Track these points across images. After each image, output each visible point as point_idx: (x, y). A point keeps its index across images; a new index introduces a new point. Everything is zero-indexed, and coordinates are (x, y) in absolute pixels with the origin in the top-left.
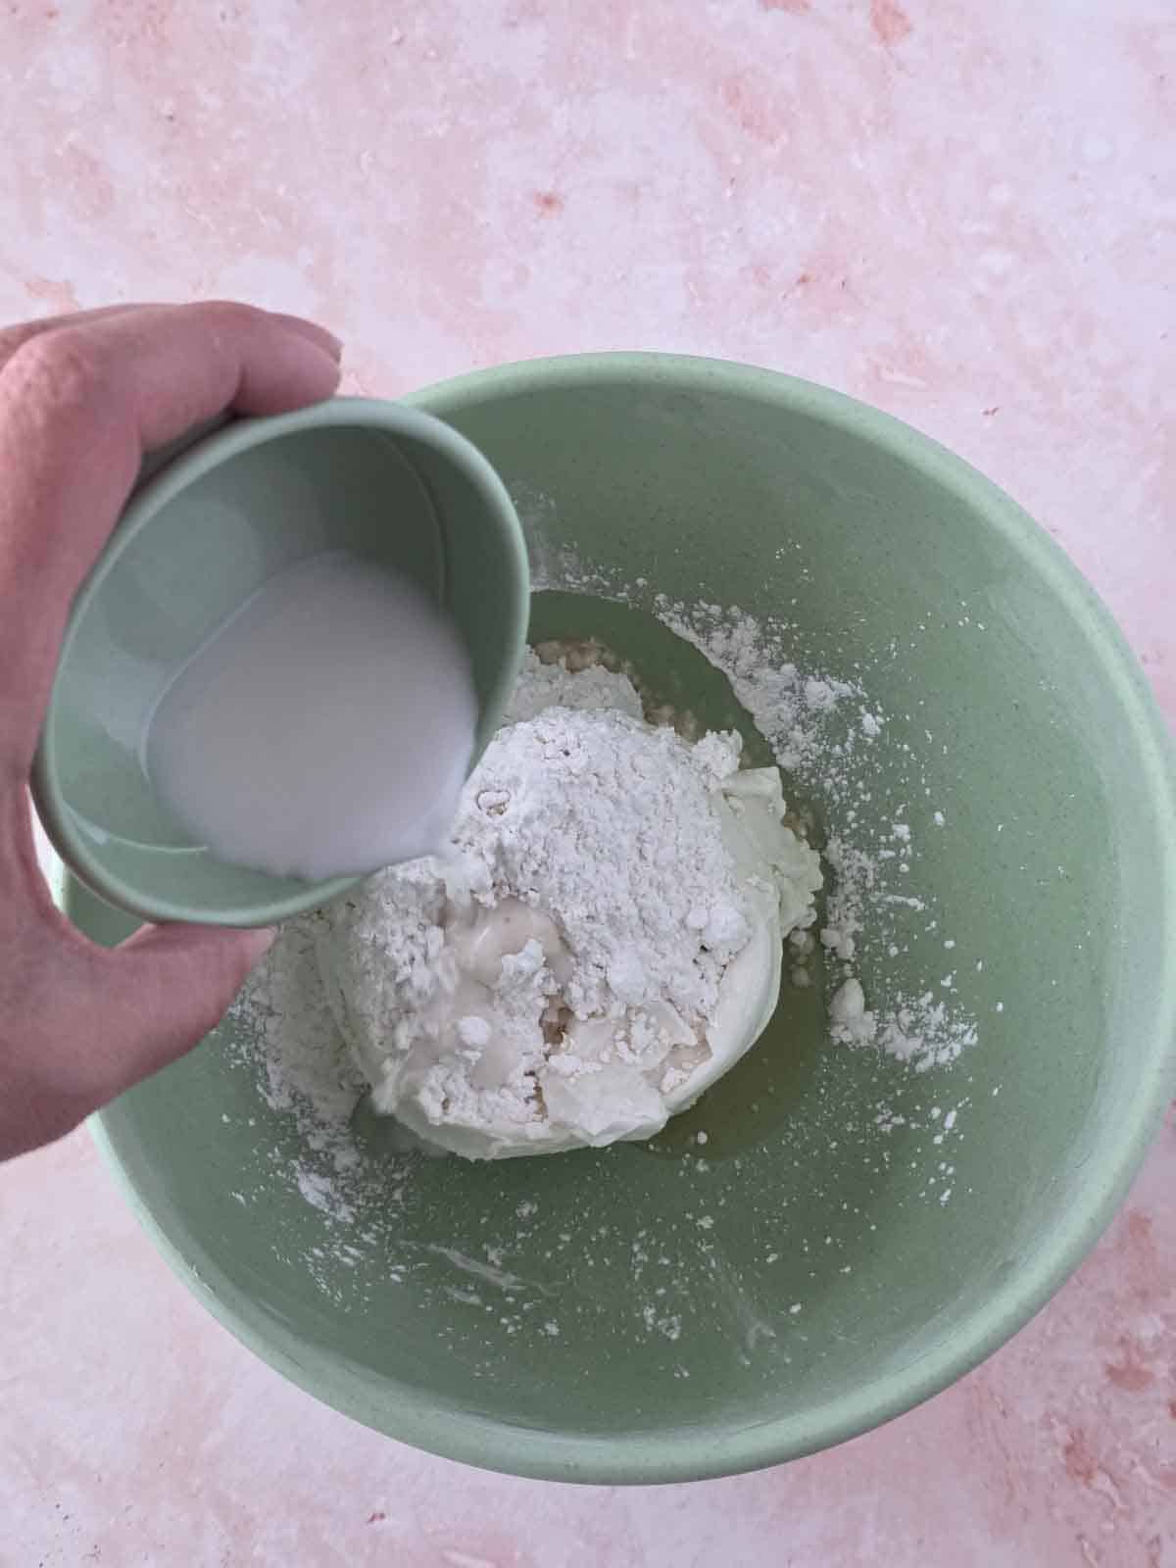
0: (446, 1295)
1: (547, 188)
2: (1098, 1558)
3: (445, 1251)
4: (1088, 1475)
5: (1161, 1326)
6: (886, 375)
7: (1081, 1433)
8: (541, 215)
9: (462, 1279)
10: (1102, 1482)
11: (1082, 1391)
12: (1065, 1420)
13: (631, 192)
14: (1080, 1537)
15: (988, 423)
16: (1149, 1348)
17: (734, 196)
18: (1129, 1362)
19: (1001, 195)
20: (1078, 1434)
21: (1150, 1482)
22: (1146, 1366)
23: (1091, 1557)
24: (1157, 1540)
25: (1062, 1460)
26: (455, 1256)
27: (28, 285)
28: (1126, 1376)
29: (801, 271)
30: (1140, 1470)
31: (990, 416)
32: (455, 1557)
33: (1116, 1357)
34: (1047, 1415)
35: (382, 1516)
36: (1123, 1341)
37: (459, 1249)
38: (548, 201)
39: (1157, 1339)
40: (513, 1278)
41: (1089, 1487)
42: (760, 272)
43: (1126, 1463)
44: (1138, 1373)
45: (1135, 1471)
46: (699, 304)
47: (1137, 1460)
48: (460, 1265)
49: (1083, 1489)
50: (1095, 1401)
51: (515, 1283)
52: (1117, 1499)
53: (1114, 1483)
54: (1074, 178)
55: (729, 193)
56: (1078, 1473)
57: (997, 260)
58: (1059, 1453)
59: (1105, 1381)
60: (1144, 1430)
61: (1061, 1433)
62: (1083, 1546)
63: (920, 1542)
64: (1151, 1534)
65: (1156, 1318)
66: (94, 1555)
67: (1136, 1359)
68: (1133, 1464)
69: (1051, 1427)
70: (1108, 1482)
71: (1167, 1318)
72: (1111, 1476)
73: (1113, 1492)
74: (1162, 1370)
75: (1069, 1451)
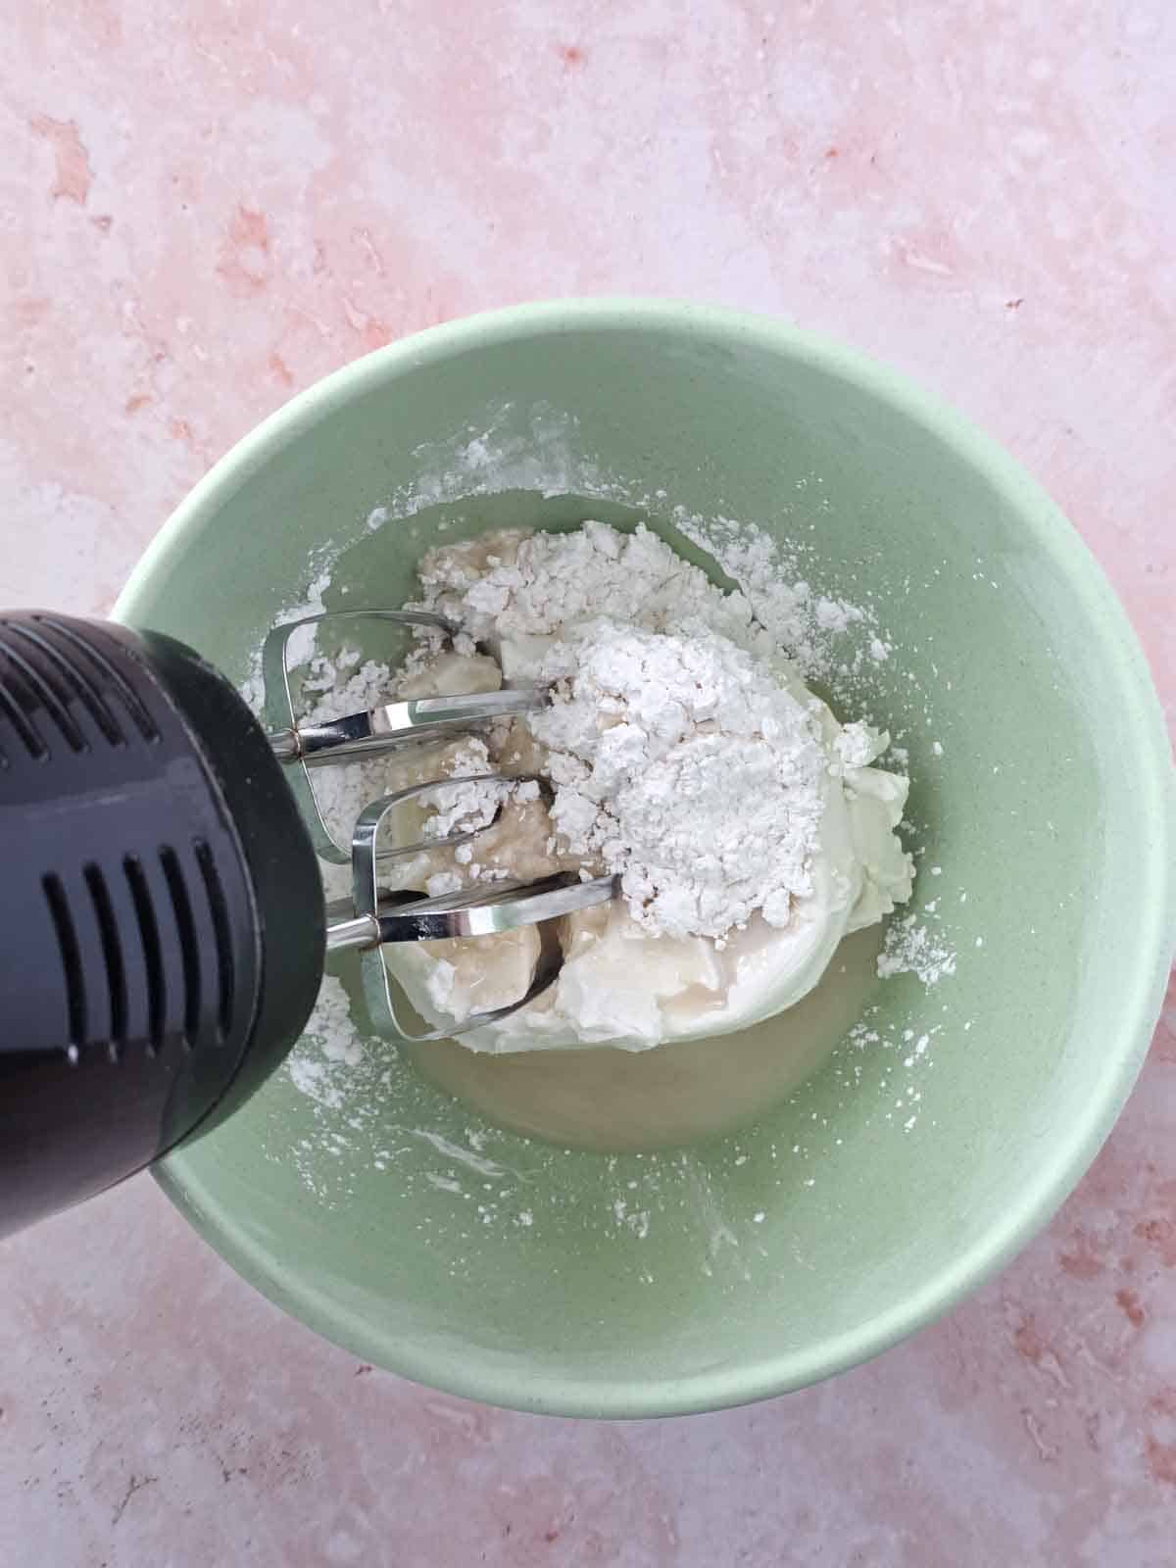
0: (428, 1182)
1: (572, 40)
2: (1039, 1431)
3: (429, 1135)
4: (1035, 1356)
5: (1116, 1221)
6: (911, 259)
7: (1032, 1316)
8: (565, 71)
9: (444, 1164)
10: (1049, 1362)
11: (1036, 1277)
12: (1018, 1304)
13: (659, 50)
14: (1024, 1412)
15: (1012, 314)
16: (1102, 1240)
17: (765, 60)
18: (1082, 1253)
19: (1041, 70)
20: (1030, 1318)
21: (1092, 1362)
22: (1097, 1257)
23: (1035, 1432)
24: (1096, 1417)
25: (1013, 1341)
26: (438, 1141)
27: (32, 124)
28: (1078, 1266)
29: (830, 143)
30: (1085, 1353)
31: (1014, 309)
32: (437, 1410)
33: (1070, 1248)
34: (1002, 1299)
35: (369, 1369)
36: (1078, 1234)
37: (440, 1134)
38: (573, 55)
39: (1110, 1232)
40: (492, 1165)
41: (1037, 1365)
42: (789, 143)
43: (1071, 1344)
44: (1091, 1263)
45: (1080, 1353)
46: (723, 173)
47: (1082, 1343)
48: (443, 1149)
49: (1031, 1368)
50: (1047, 1287)
51: (495, 1170)
52: (1061, 1378)
53: (1060, 1363)
54: (1117, 54)
55: (760, 55)
56: (1026, 1353)
57: (1032, 141)
58: (1010, 1335)
59: (1059, 1269)
60: (1091, 1316)
61: (1013, 1316)
62: (1026, 1421)
63: (875, 1410)
64: (1090, 1411)
65: (1111, 1213)
66: (94, 1396)
67: (1089, 1250)
68: (1079, 1347)
69: (1004, 1310)
70: (1055, 1363)
71: (1120, 1213)
72: (1058, 1357)
73: (1059, 1372)
74: (1113, 1260)
75: (1019, 1332)
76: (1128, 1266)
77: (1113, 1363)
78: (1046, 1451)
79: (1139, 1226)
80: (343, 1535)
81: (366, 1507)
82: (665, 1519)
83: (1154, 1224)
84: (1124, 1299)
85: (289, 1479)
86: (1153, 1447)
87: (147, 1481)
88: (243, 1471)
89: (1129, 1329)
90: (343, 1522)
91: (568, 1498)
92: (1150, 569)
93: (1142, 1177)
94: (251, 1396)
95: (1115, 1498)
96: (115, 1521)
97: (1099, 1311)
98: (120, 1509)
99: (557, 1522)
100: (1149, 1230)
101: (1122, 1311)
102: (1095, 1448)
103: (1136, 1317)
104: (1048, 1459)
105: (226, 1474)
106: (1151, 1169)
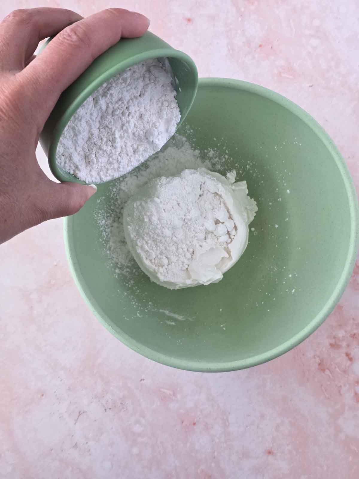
0: (166, 323)
1: (189, 16)
2: (326, 391)
3: (164, 311)
4: (323, 370)
5: (344, 333)
6: (282, 74)
8: (187, 24)
9: (170, 318)
10: (327, 372)
11: (324, 349)
12: (318, 357)
13: (212, 18)
14: (321, 386)
15: (310, 89)
16: (341, 339)
17: (242, 20)
18: (335, 342)
19: (317, 23)
20: (322, 360)
21: (340, 372)
22: (340, 343)
23: (324, 391)
24: (341, 386)
25: (318, 367)
26: (167, 312)
28: (334, 346)
29: (260, 43)
30: (337, 369)
31: (311, 87)
32: (163, 390)
33: (333, 341)
34: (314, 356)
35: (144, 380)
36: (334, 338)
37: (167, 310)
38: (189, 20)
39: (343, 337)
40: (182, 317)
42: (248, 43)
44: (338, 345)
46: (231, 52)
47: (336, 366)
48: (168, 314)
49: (323, 374)
50: (327, 352)
52: (331, 376)
54: (337, 18)
55: (240, 19)
56: (321, 370)
57: (314, 42)
58: (317, 365)
59: (330, 347)
60: (338, 359)
61: (318, 360)
62: (322, 388)
63: (281, 387)
64: (339, 385)
65: (343, 331)
66: (68, 390)
67: (337, 342)
68: (335, 368)
69: (315, 358)
71: (346, 332)
72: (330, 371)
73: (330, 374)
74: (344, 344)
75: (320, 364)
76: (348, 346)
77: (345, 372)
78: (327, 396)
79: (351, 335)
80: (138, 425)
81: (144, 417)
82: (225, 418)
83: (355, 334)
84: (347, 355)
85: (123, 410)
86: (356, 394)
87: (84, 412)
88: (110, 409)
89: (349, 363)
90: (138, 422)
91: (199, 413)
92: (349, 158)
93: (351, 321)
94: (112, 388)
95: (347, 408)
96: (75, 424)
97: (340, 358)
98: (76, 421)
99: (196, 420)
100: (353, 336)
101: (347, 358)
102: (341, 395)
103: (351, 359)
104: (328, 398)
105: (105, 409)
106: (353, 319)
